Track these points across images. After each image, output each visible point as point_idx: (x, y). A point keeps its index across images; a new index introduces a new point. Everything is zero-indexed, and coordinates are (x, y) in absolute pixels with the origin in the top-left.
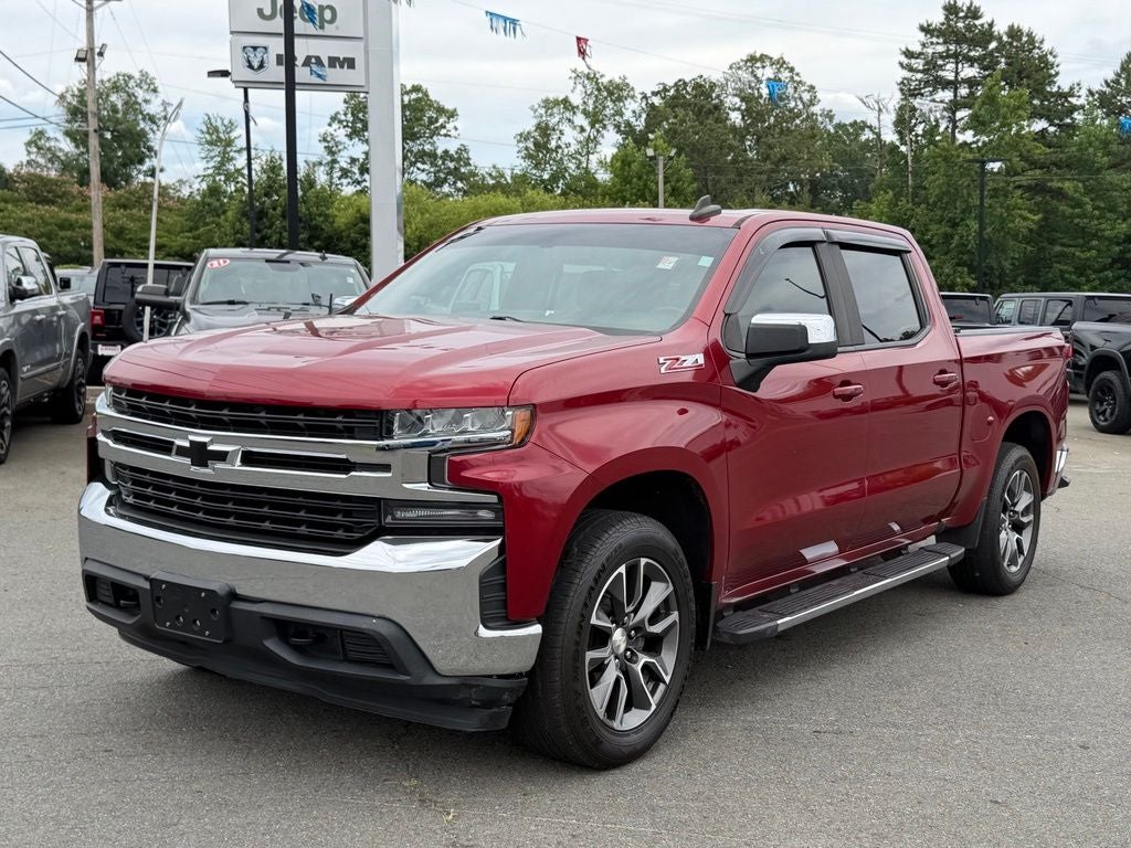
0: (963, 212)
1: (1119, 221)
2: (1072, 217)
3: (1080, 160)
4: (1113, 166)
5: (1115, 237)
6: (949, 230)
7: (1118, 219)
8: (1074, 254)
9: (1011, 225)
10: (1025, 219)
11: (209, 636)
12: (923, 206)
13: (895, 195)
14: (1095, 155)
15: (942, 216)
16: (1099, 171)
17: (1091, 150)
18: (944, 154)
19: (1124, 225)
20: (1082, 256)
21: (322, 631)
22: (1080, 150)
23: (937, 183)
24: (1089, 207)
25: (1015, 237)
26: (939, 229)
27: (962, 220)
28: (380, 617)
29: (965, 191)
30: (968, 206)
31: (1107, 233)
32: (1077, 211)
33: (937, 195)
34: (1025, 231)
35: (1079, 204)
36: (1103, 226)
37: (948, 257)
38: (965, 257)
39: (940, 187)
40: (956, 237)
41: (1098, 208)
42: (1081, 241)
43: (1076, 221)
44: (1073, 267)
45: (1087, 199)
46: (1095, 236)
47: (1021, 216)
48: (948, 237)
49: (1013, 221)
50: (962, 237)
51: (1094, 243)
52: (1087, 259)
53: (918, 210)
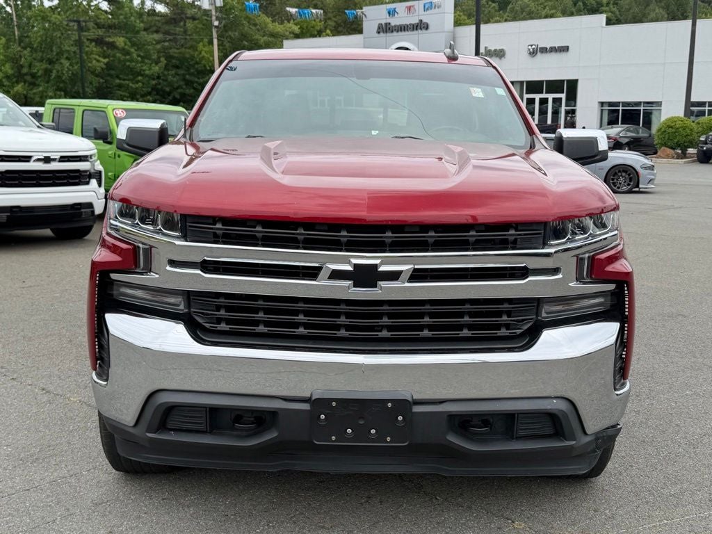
0: (57, 54)
1: (154, 65)
2: (126, 61)
3: (126, 24)
4: (145, 30)
5: (152, 75)
6: (49, 67)
7: (152, 63)
8: (128, 85)
9: (90, 65)
10: (98, 61)
11: (391, 442)
12: (29, 49)
13: (7, 40)
14: (135, 22)
15: (42, 57)
16: (138, 32)
17: (132, 18)
18: (42, 14)
19: (157, 68)
20: (133, 86)
21: (485, 418)
22: (125, 18)
23: (39, 34)
24: (135, 55)
25: (93, 73)
26: (41, 65)
27: (57, 60)
28: (556, 398)
29: (58, 40)
30: (61, 50)
31: (147, 72)
32: (128, 57)
33: (39, 42)
34: (99, 69)
35: (128, 53)
36: (144, 68)
37: (49, 84)
38: (62, 85)
39: (41, 36)
40: (54, 71)
41: (139, 56)
42: (131, 77)
43: (128, 63)
44: (129, 93)
45: (133, 50)
46: (139, 74)
47: (95, 59)
48: (47, 72)
49: (91, 62)
50: (58, 72)
51: (140, 78)
52: (137, 88)
53: (25, 52)
